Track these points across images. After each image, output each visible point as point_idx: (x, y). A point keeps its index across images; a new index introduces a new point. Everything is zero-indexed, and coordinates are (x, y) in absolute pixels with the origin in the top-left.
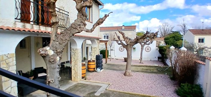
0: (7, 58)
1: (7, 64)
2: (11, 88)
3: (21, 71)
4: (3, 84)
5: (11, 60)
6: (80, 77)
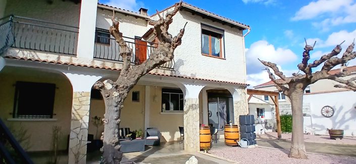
0: (81, 96)
1: (80, 102)
2: (81, 129)
4: (72, 122)
5: (84, 98)
6: (196, 147)
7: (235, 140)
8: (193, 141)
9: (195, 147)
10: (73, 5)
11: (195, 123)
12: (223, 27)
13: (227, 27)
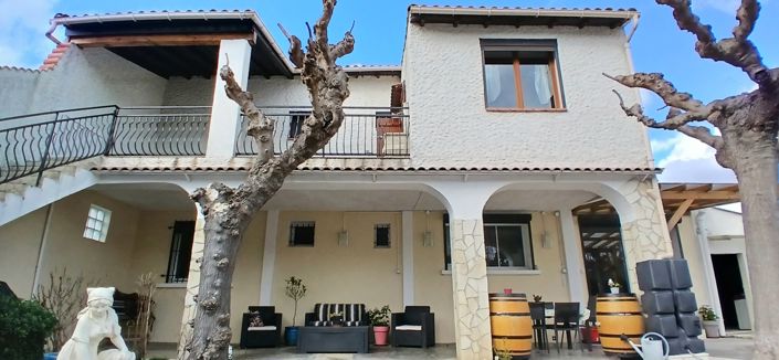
3: (363, 306)
6: (481, 348)
7: (624, 338)
8: (468, 332)
9: (476, 349)
10: (203, 80)
11: (472, 283)
12: (551, 33)
13: (565, 28)
